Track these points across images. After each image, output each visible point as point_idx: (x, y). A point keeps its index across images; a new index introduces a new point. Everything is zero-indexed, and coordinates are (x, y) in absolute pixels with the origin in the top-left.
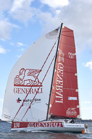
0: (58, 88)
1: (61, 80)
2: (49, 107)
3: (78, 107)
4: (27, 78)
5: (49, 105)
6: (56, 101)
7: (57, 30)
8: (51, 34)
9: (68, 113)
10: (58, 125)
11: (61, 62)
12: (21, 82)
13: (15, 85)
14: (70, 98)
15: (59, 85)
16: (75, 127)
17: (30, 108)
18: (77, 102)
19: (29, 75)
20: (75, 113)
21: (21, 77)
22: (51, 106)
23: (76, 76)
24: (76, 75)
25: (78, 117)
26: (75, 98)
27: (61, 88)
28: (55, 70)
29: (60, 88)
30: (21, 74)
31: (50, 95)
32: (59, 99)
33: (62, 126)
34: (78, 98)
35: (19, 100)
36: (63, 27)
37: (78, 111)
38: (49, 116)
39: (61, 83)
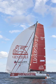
1: (36, 51)
2: (29, 65)
3: (45, 65)
5: (29, 64)
6: (34, 62)
7: (35, 25)
8: (31, 27)
9: (40, 68)
10: (33, 74)
11: (37, 42)
12: (17, 52)
13: (13, 54)
14: (41, 61)
15: (35, 54)
16: (41, 75)
17: (20, 66)
18: (44, 63)
20: (43, 68)
21: (17, 50)
22: (30, 65)
23: (45, 49)
24: (44, 48)
25: (45, 70)
26: (44, 61)
27: (36, 56)
28: (33, 46)
30: (16, 48)
31: (30, 59)
32: (35, 61)
33: (35, 75)
36: (38, 23)
37: (45, 67)
38: (29, 70)
39: (36, 53)
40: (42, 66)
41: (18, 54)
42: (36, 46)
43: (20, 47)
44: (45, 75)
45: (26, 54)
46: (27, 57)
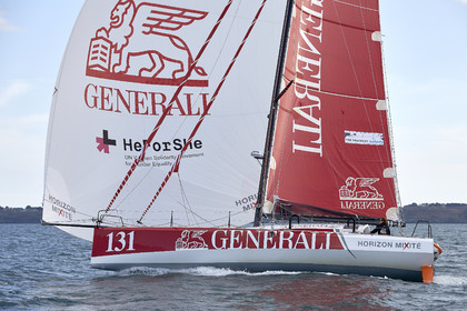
0: (301, 89)
1: (315, 57)
2: (265, 166)
4: (140, 42)
5: (266, 159)
15: (306, 76)
19: (151, 29)
22: (273, 164)
23: (378, 44)
24: (375, 37)
26: (373, 139)
27: (312, 91)
28: (294, 14)
29: (306, 90)
30: (116, 22)
31: (272, 117)
32: (306, 139)
35: (106, 142)
38: (267, 208)
39: (315, 68)
40: (366, 182)
42: (313, 9)
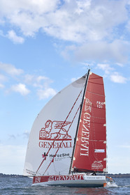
0: (83, 140)
1: (87, 131)
2: (72, 159)
3: (104, 159)
5: (72, 157)
6: (81, 154)
7: (84, 77)
8: (78, 82)
10: (79, 177)
11: (88, 111)
12: (47, 135)
13: (40, 139)
14: (97, 151)
15: (85, 137)
16: (95, 179)
17: (53, 161)
18: (104, 155)
19: (57, 127)
20: (102, 166)
21: (48, 130)
22: (74, 159)
23: (105, 127)
24: (104, 125)
25: (104, 170)
26: (102, 151)
28: (81, 121)
29: (85, 140)
30: (47, 126)
31: (74, 147)
32: (84, 152)
33: (82, 178)
34: (105, 151)
35: (45, 155)
36: (90, 73)
37: (104, 164)
38: (72, 170)
39: (88, 135)
40: (99, 162)
41: (50, 139)
42: (87, 120)
43: (54, 124)
44: (104, 178)
45: (68, 138)
46: (69, 144)
